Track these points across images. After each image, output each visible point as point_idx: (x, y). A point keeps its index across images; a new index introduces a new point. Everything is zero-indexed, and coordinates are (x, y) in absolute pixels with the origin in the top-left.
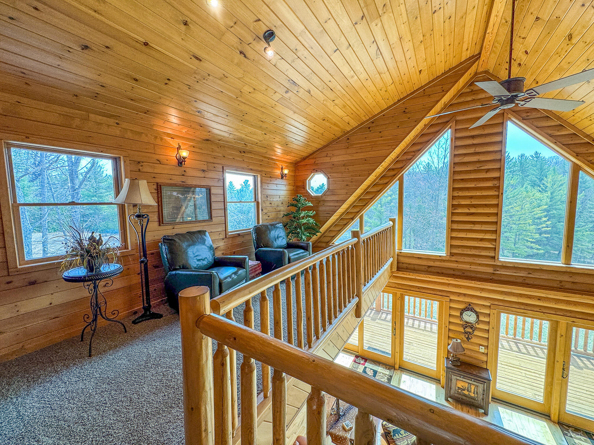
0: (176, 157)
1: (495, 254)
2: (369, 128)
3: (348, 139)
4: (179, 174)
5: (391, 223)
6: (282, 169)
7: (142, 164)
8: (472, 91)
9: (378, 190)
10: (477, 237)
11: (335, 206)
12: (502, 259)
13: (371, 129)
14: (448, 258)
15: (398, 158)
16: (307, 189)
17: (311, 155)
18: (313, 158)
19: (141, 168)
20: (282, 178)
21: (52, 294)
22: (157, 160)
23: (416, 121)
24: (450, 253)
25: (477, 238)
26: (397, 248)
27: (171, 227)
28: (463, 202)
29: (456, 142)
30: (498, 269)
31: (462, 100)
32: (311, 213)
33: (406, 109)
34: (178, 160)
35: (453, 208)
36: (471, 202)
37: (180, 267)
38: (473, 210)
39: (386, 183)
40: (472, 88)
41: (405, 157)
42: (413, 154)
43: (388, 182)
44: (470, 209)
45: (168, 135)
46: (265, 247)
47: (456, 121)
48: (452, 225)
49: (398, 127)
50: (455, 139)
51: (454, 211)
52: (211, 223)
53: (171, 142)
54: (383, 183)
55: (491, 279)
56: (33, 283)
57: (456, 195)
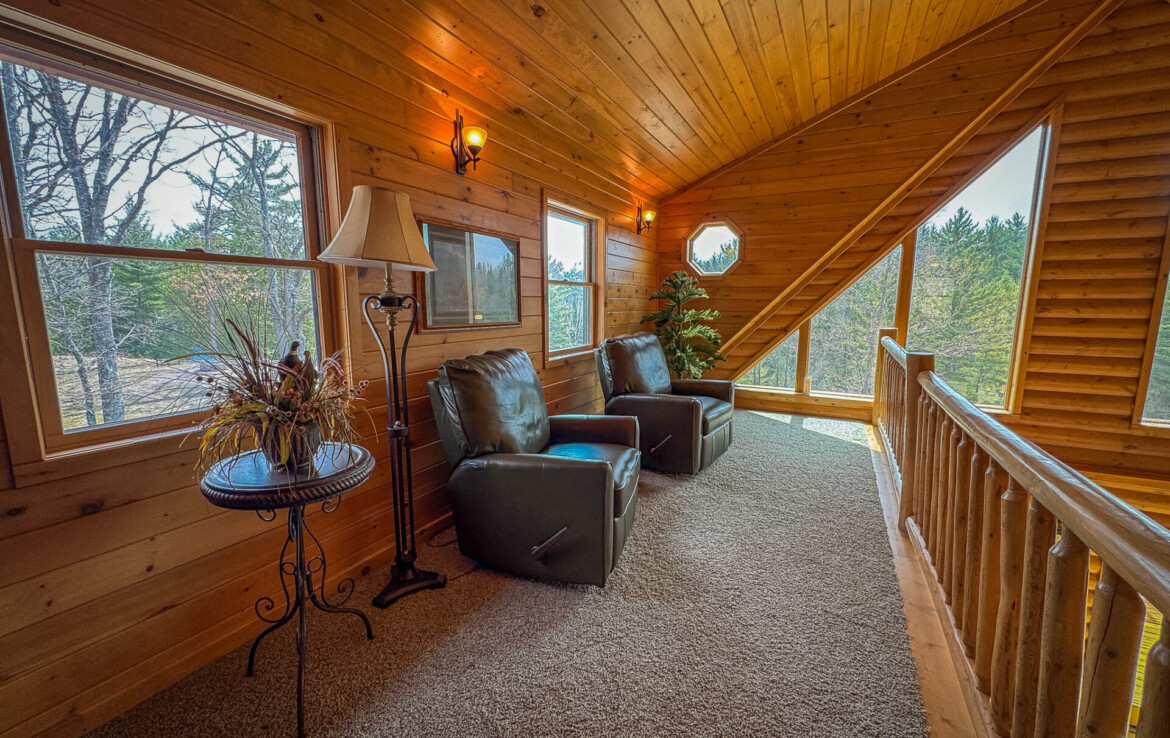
0: (452, 146)
1: (1133, 411)
2: (858, 116)
3: (801, 142)
4: (456, 195)
6: (640, 209)
7: (377, 154)
8: (1115, 31)
9: (853, 265)
10: (1091, 373)
11: (758, 301)
12: (1147, 422)
13: (862, 118)
14: (1017, 419)
15: (909, 190)
16: (688, 260)
17: (702, 179)
18: (707, 188)
19: (375, 165)
20: (639, 230)
21: (152, 539)
22: (412, 148)
23: (983, 99)
24: (1023, 408)
25: (1091, 376)
27: (438, 338)
28: (1065, 295)
29: (1061, 155)
30: (1135, 444)
31: (1086, 53)
33: (959, 68)
34: (456, 156)
35: (1039, 308)
36: (1085, 295)
37: (494, 446)
38: (1086, 314)
39: (876, 250)
40: (1114, 24)
41: (926, 191)
42: (949, 181)
43: (882, 246)
44: (1081, 310)
45: (437, 80)
46: (633, 392)
47: (1066, 104)
48: (1033, 346)
49: (935, 113)
50: (1059, 147)
51: (1042, 315)
52: (517, 332)
53: (441, 103)
54: (868, 248)
55: (1116, 467)
56: (92, 509)
57: (1050, 277)
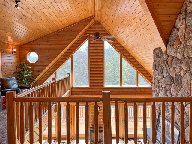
1: (103, 85)
3: (48, 38)
5: (68, 75)
6: (12, 49)
14: (89, 88)
15: (70, 48)
16: (27, 59)
17: (29, 42)
18: (30, 44)
20: (13, 53)
24: (90, 86)
26: (71, 86)
28: (93, 67)
30: (104, 90)
32: (30, 72)
33: (72, 29)
35: (90, 69)
41: (73, 48)
46: (6, 89)
49: (69, 36)
54: (64, 58)
57: (91, 64)
